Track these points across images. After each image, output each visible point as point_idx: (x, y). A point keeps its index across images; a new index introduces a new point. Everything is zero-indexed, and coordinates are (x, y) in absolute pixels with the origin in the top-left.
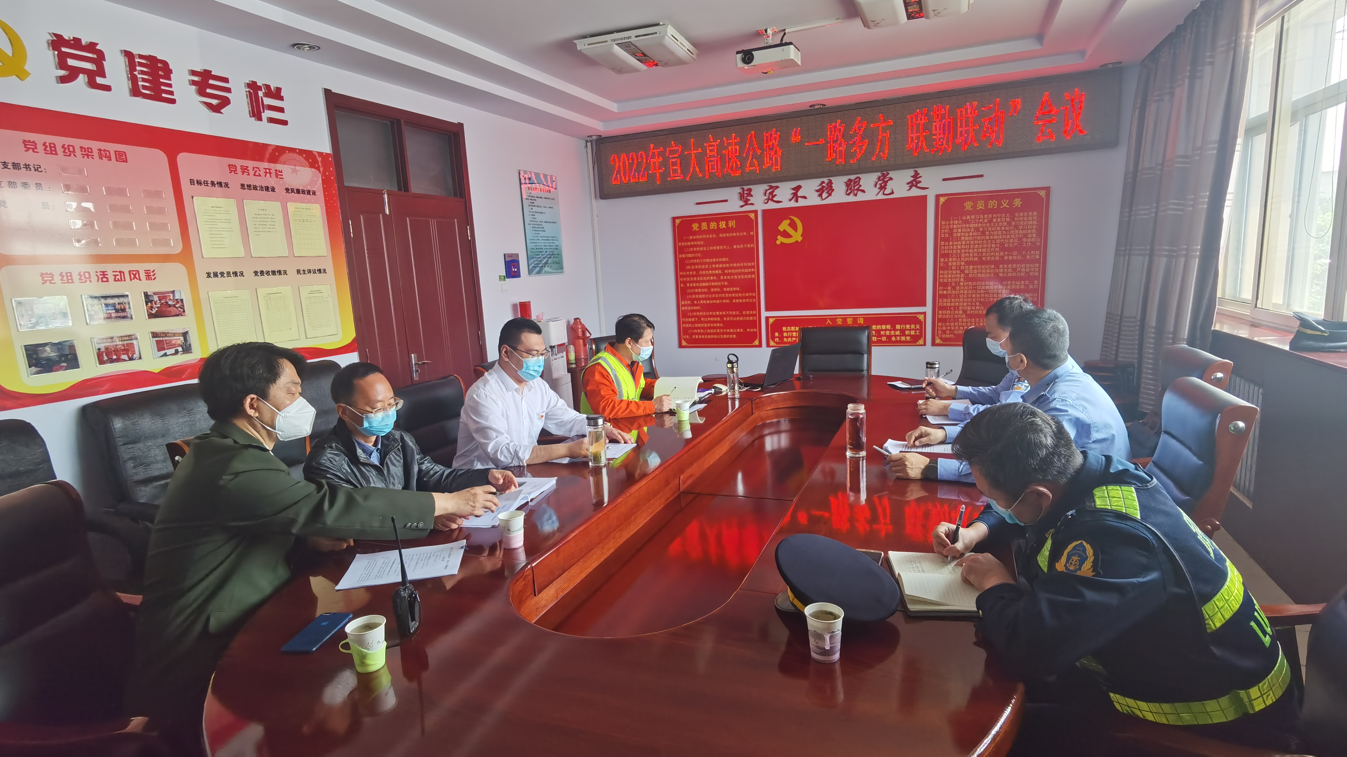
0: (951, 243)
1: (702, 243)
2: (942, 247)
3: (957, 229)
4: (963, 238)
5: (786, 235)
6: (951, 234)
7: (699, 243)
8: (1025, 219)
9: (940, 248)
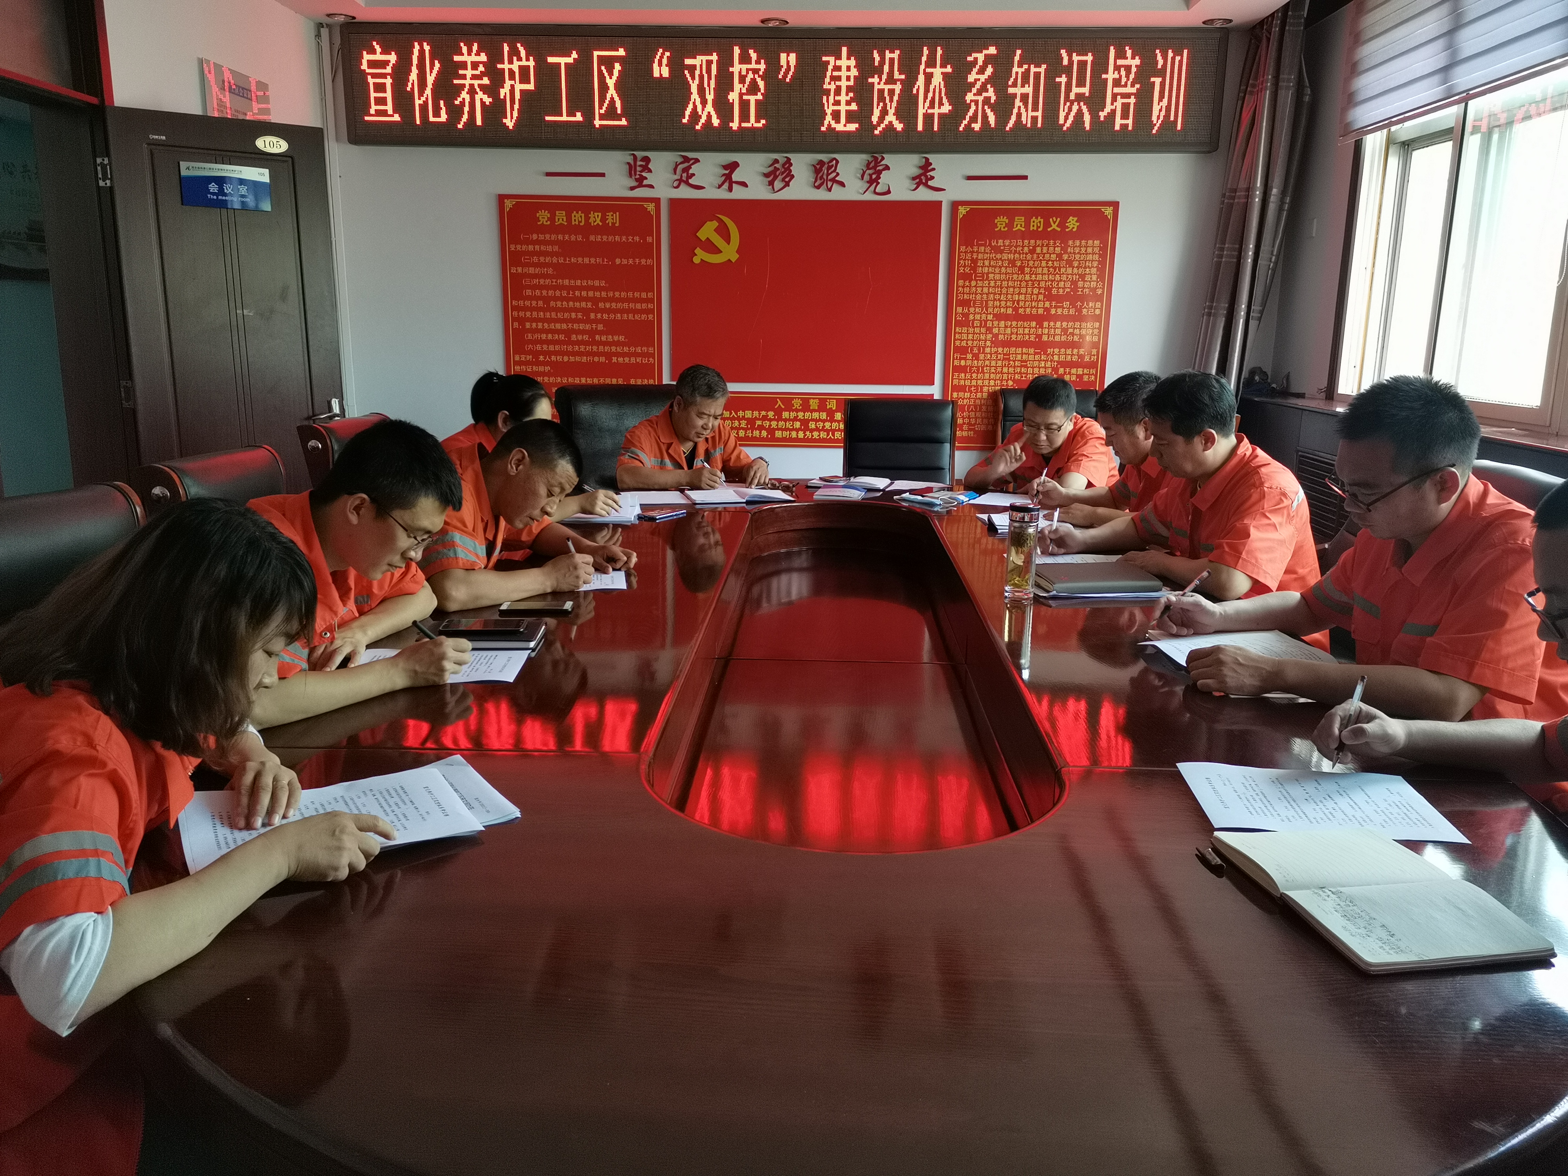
0: (973, 283)
1: (556, 248)
2: (960, 289)
3: (984, 260)
4: (991, 276)
5: (713, 249)
6: (974, 268)
7: (549, 248)
8: (1083, 250)
9: (957, 290)
